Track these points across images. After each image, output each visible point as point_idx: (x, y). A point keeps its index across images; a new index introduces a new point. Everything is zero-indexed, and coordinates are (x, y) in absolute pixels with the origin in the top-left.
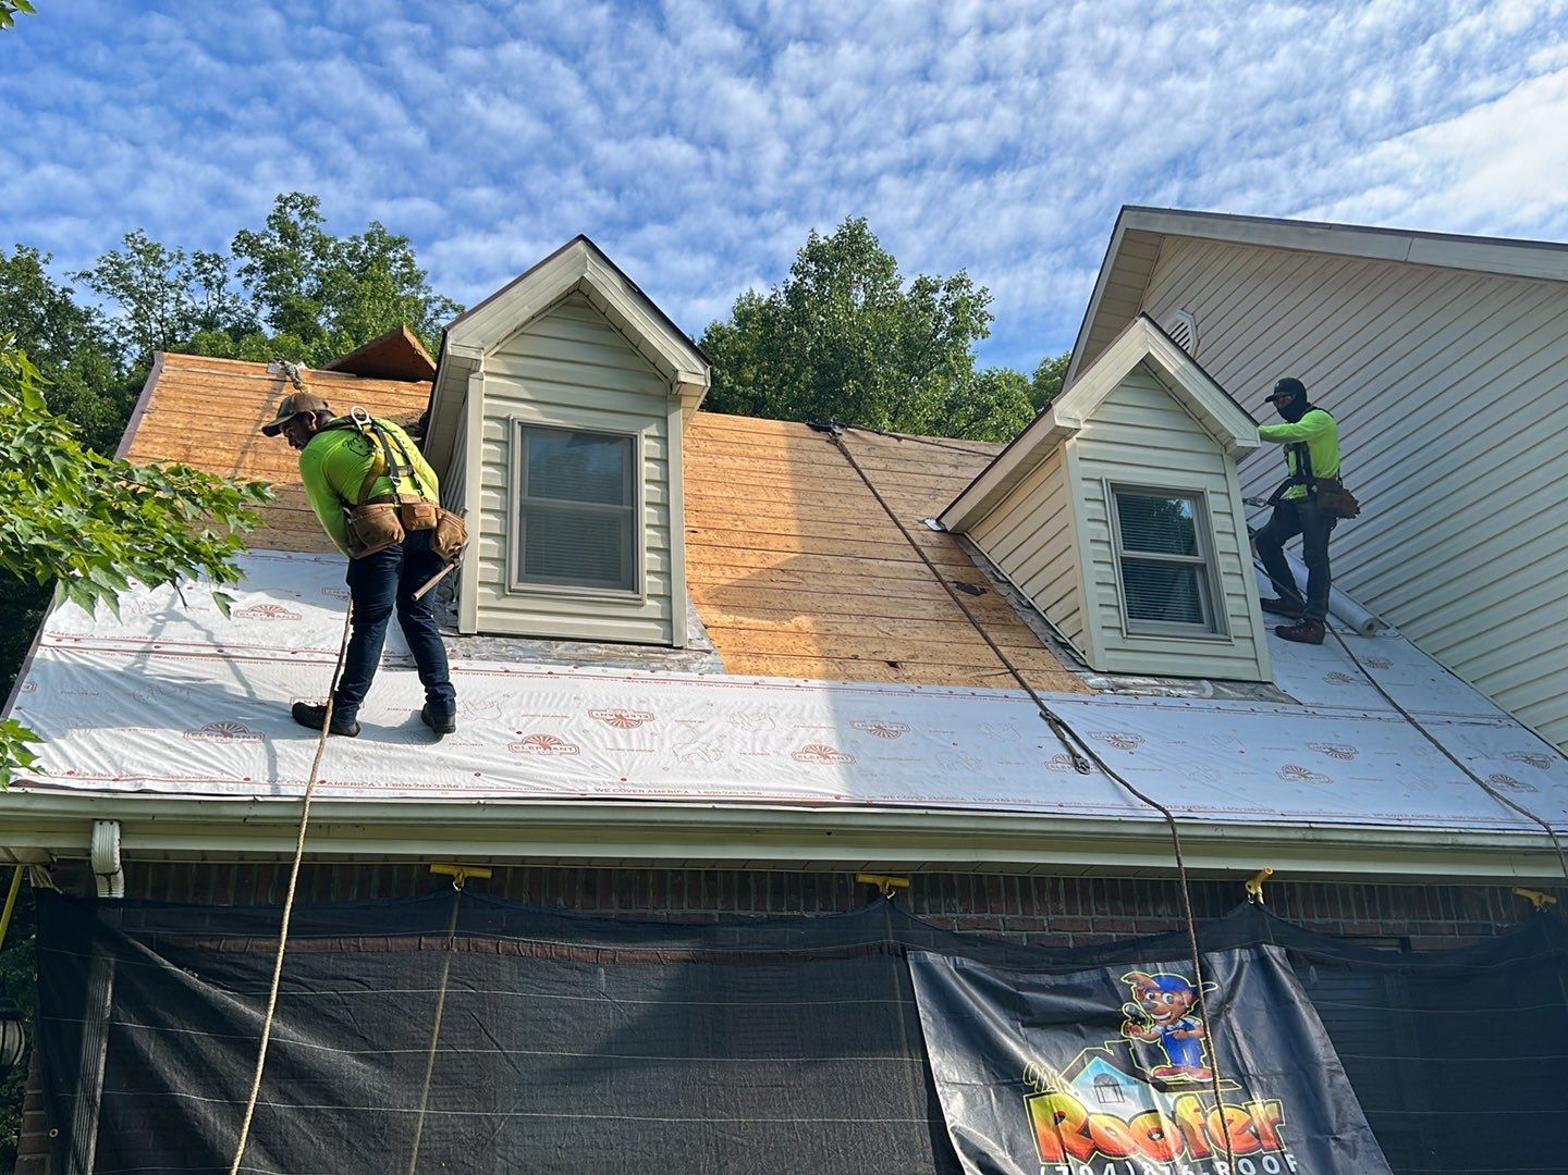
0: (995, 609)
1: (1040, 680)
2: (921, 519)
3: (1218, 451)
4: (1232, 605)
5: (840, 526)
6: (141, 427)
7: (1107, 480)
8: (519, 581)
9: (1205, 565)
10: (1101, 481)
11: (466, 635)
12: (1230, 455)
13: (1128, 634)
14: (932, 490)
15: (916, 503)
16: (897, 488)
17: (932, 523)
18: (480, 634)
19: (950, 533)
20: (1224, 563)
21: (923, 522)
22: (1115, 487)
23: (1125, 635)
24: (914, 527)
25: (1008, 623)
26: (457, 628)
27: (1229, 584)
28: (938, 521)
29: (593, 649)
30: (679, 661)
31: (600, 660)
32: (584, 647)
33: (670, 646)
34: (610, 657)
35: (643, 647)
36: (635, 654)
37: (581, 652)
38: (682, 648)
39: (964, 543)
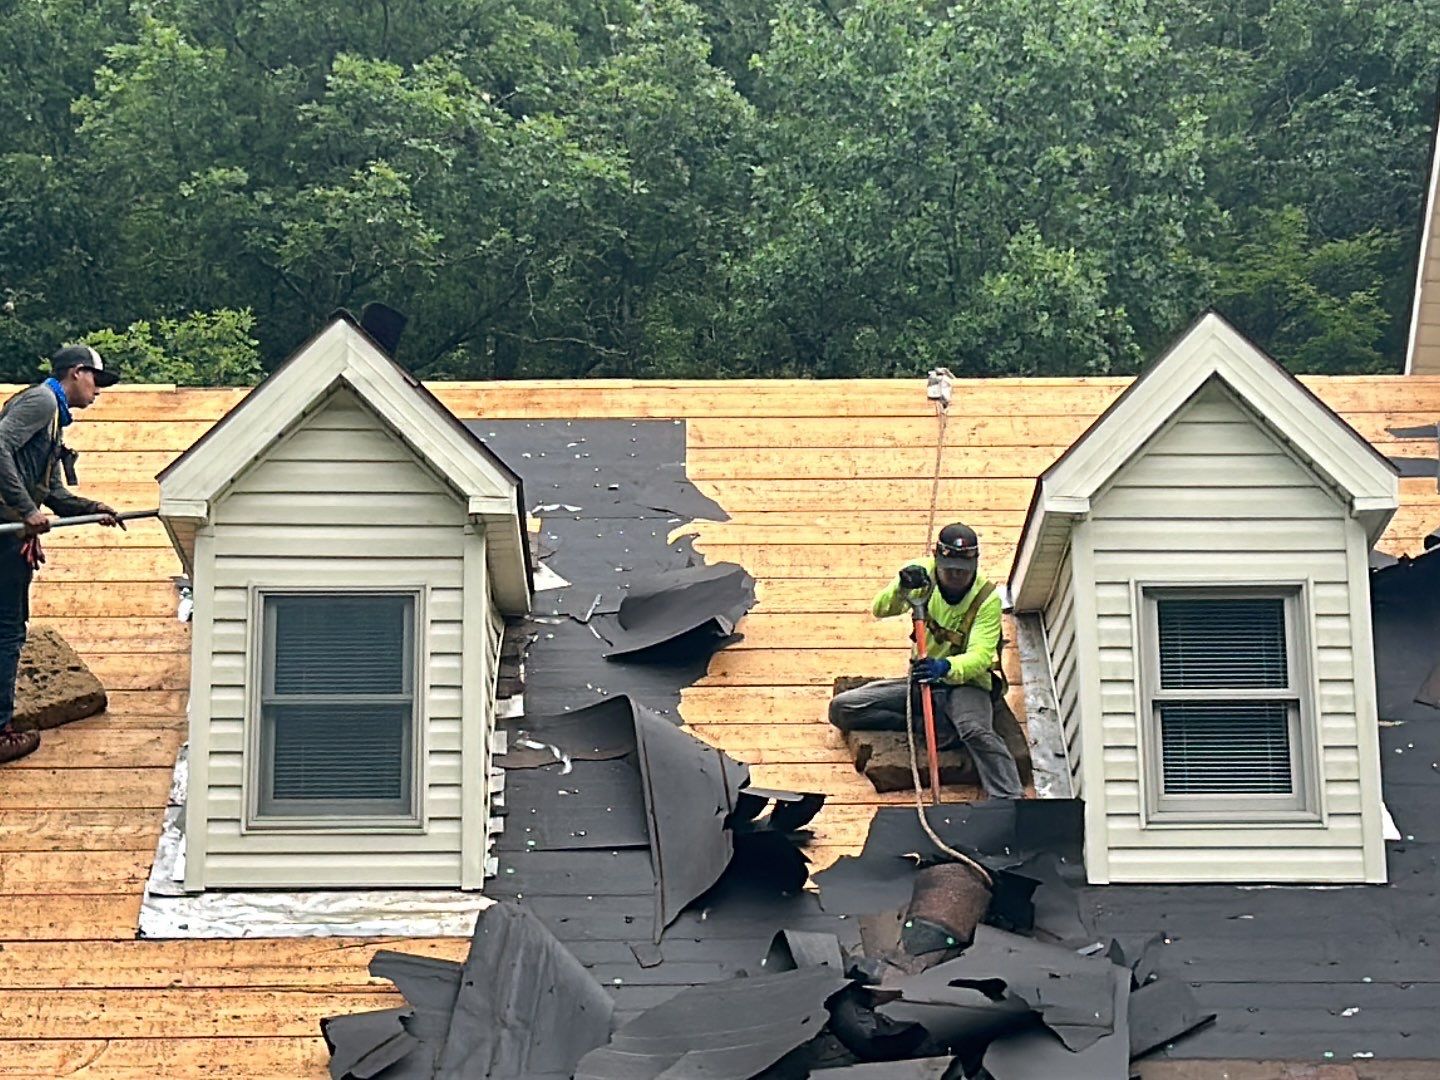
3: (1337, 514)
4: (1330, 763)
5: (830, 620)
7: (1137, 583)
8: (260, 813)
9: (1297, 701)
10: (1128, 583)
11: (193, 894)
12: (1356, 518)
13: (1148, 823)
18: (209, 890)
19: (1016, 614)
20: (1325, 697)
22: (1148, 592)
23: (1144, 825)
26: (182, 881)
27: (1330, 730)
28: (1009, 589)
29: (352, 901)
30: (462, 913)
31: (355, 921)
32: (340, 900)
33: (458, 889)
34: (370, 913)
35: (421, 894)
36: (404, 907)
37: (335, 908)
38: (475, 891)
39: (1029, 637)
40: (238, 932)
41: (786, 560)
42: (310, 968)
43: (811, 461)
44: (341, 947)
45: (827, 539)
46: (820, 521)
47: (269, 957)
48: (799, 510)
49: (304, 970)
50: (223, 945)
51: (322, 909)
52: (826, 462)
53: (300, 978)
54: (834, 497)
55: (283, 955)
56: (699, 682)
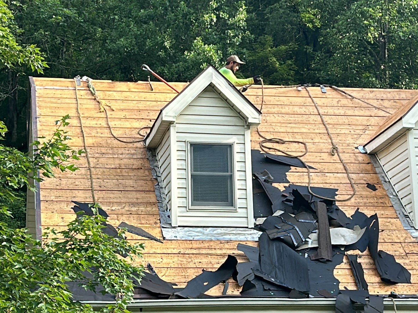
0: (381, 198)
1: (392, 235)
2: (356, 146)
5: (319, 154)
6: (39, 127)
8: (192, 205)
11: (174, 227)
14: (364, 127)
15: (355, 136)
16: (348, 127)
17: (361, 148)
18: (179, 226)
19: (369, 154)
21: (357, 148)
24: (353, 152)
25: (385, 206)
26: (170, 224)
28: (364, 147)
29: (219, 230)
30: (251, 234)
31: (222, 236)
32: (216, 230)
33: (247, 228)
34: (226, 234)
35: (238, 229)
36: (234, 232)
37: (215, 232)
38: (252, 228)
39: (374, 161)
40: (191, 239)
41: (300, 137)
42: (215, 249)
43: (297, 109)
44: (221, 243)
45: (309, 131)
46: (306, 126)
47: (202, 245)
48: (298, 123)
49: (213, 249)
50: (188, 242)
51: (211, 232)
52: (301, 110)
53: (213, 252)
54: (307, 119)
55: (206, 245)
56: (290, 171)
